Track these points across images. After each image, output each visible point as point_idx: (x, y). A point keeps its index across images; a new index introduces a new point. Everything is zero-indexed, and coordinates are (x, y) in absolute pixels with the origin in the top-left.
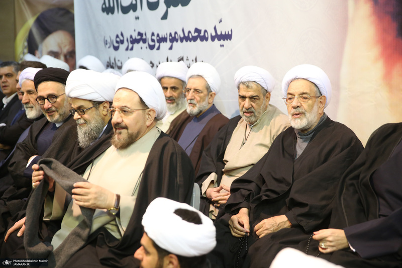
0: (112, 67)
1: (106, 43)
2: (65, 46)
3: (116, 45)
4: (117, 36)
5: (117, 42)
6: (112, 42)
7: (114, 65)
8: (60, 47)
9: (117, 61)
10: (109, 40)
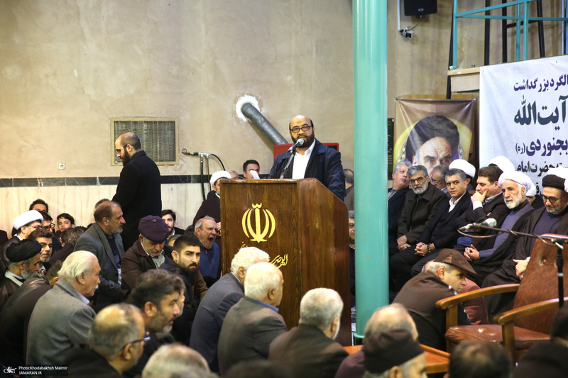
0: (524, 170)
1: (518, 149)
2: (442, 151)
3: (530, 150)
4: (533, 143)
5: (532, 148)
6: (525, 148)
7: (527, 168)
8: (437, 152)
9: (531, 165)
10: (522, 147)
